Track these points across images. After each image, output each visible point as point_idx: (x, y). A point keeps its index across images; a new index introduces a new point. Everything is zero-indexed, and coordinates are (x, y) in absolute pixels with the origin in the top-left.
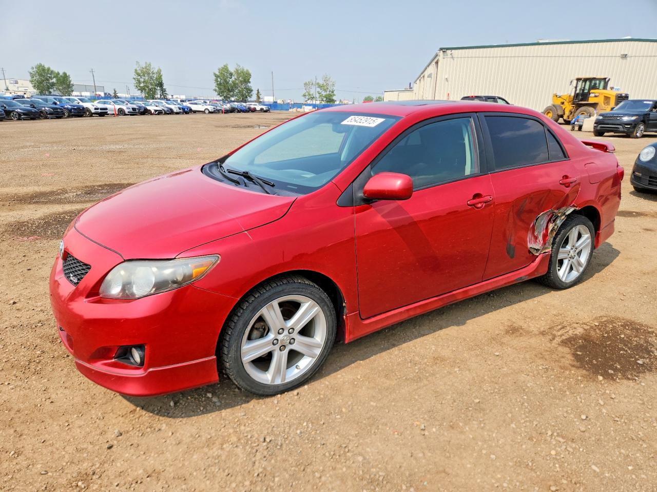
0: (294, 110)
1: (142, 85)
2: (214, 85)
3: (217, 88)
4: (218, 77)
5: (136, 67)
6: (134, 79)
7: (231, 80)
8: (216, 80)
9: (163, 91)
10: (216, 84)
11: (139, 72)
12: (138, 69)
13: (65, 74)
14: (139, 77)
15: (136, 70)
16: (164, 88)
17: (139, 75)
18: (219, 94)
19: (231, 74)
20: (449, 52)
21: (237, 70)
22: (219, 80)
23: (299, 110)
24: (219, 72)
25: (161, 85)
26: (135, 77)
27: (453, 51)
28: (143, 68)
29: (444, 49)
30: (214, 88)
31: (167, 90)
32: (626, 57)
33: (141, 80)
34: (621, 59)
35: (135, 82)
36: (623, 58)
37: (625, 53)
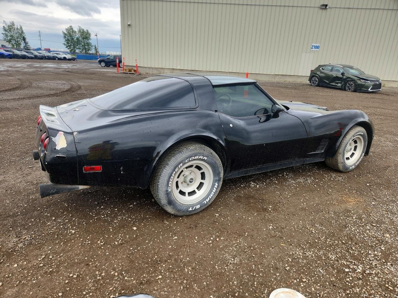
1: (9, 38)
3: (66, 43)
4: (66, 34)
5: (4, 25)
6: (3, 34)
7: (75, 37)
8: (65, 37)
9: (26, 43)
10: (65, 40)
12: (5, 26)
14: (7, 33)
15: (4, 27)
16: (26, 41)
17: (5, 30)
18: (67, 47)
19: (76, 33)
22: (67, 37)
24: (67, 31)
25: (24, 39)
26: (4, 32)
28: (9, 26)
30: (64, 43)
31: (29, 43)
32: (326, 8)
33: (9, 35)
34: (321, 10)
35: (4, 36)
36: (323, 9)
37: (325, 3)
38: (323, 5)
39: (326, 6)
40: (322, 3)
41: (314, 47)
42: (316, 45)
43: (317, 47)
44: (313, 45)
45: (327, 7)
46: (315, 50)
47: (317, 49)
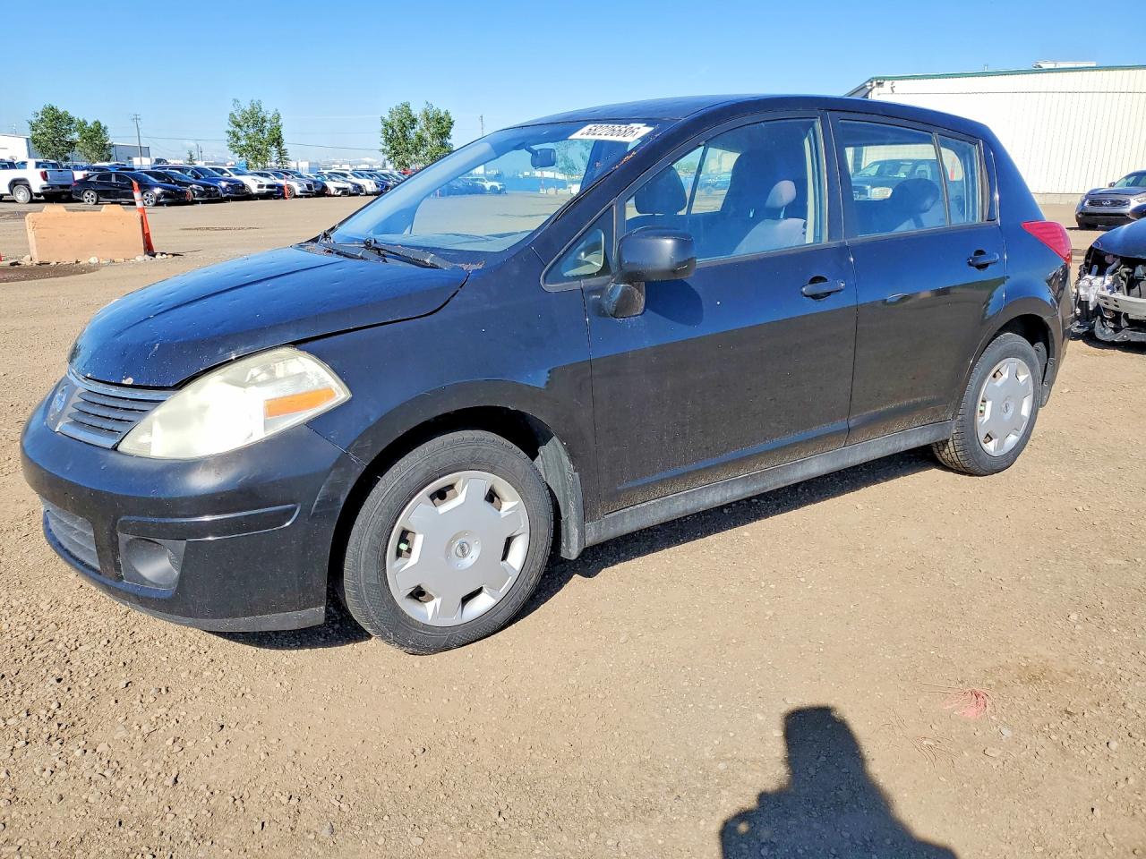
0: (552, 191)
1: (243, 143)
3: (388, 148)
4: (389, 125)
5: (233, 110)
6: (227, 131)
7: (412, 131)
8: (385, 132)
9: (282, 153)
10: (384, 139)
11: (239, 118)
12: (236, 114)
13: (97, 123)
14: (238, 129)
15: (232, 114)
16: (284, 148)
17: (236, 124)
18: (389, 158)
19: (414, 121)
20: (887, 84)
21: (427, 114)
22: (390, 131)
23: (561, 191)
24: (391, 117)
25: (277, 141)
26: (231, 129)
27: (897, 83)
28: (246, 112)
29: (880, 78)
30: (380, 146)
31: (289, 152)
33: (241, 134)
35: (229, 138)
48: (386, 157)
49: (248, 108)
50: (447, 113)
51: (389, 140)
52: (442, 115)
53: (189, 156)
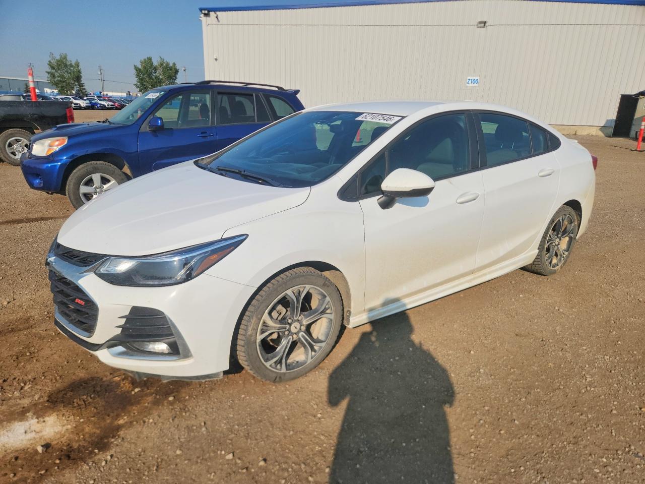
1: (57, 79)
2: (135, 80)
4: (140, 71)
5: (49, 60)
6: (48, 73)
7: (154, 75)
8: (138, 76)
9: (81, 85)
10: (137, 79)
11: (54, 65)
12: (52, 61)
14: (54, 71)
15: (50, 62)
16: (82, 82)
17: (53, 68)
18: (140, 91)
19: (155, 69)
21: (162, 64)
22: (141, 74)
24: (141, 65)
25: (78, 78)
26: (49, 70)
27: (218, 13)
28: (58, 61)
30: (136, 83)
31: (85, 85)
32: (484, 25)
34: (479, 28)
35: (49, 76)
36: (480, 27)
37: (484, 20)
38: (480, 23)
39: (485, 23)
40: (480, 20)
41: (470, 81)
42: (473, 78)
43: (476, 81)
44: (469, 78)
45: (487, 25)
46: (472, 85)
47: (475, 84)
48: (138, 89)
49: (58, 58)
50: (174, 64)
51: (141, 80)
52: (171, 65)
53: (26, 87)
